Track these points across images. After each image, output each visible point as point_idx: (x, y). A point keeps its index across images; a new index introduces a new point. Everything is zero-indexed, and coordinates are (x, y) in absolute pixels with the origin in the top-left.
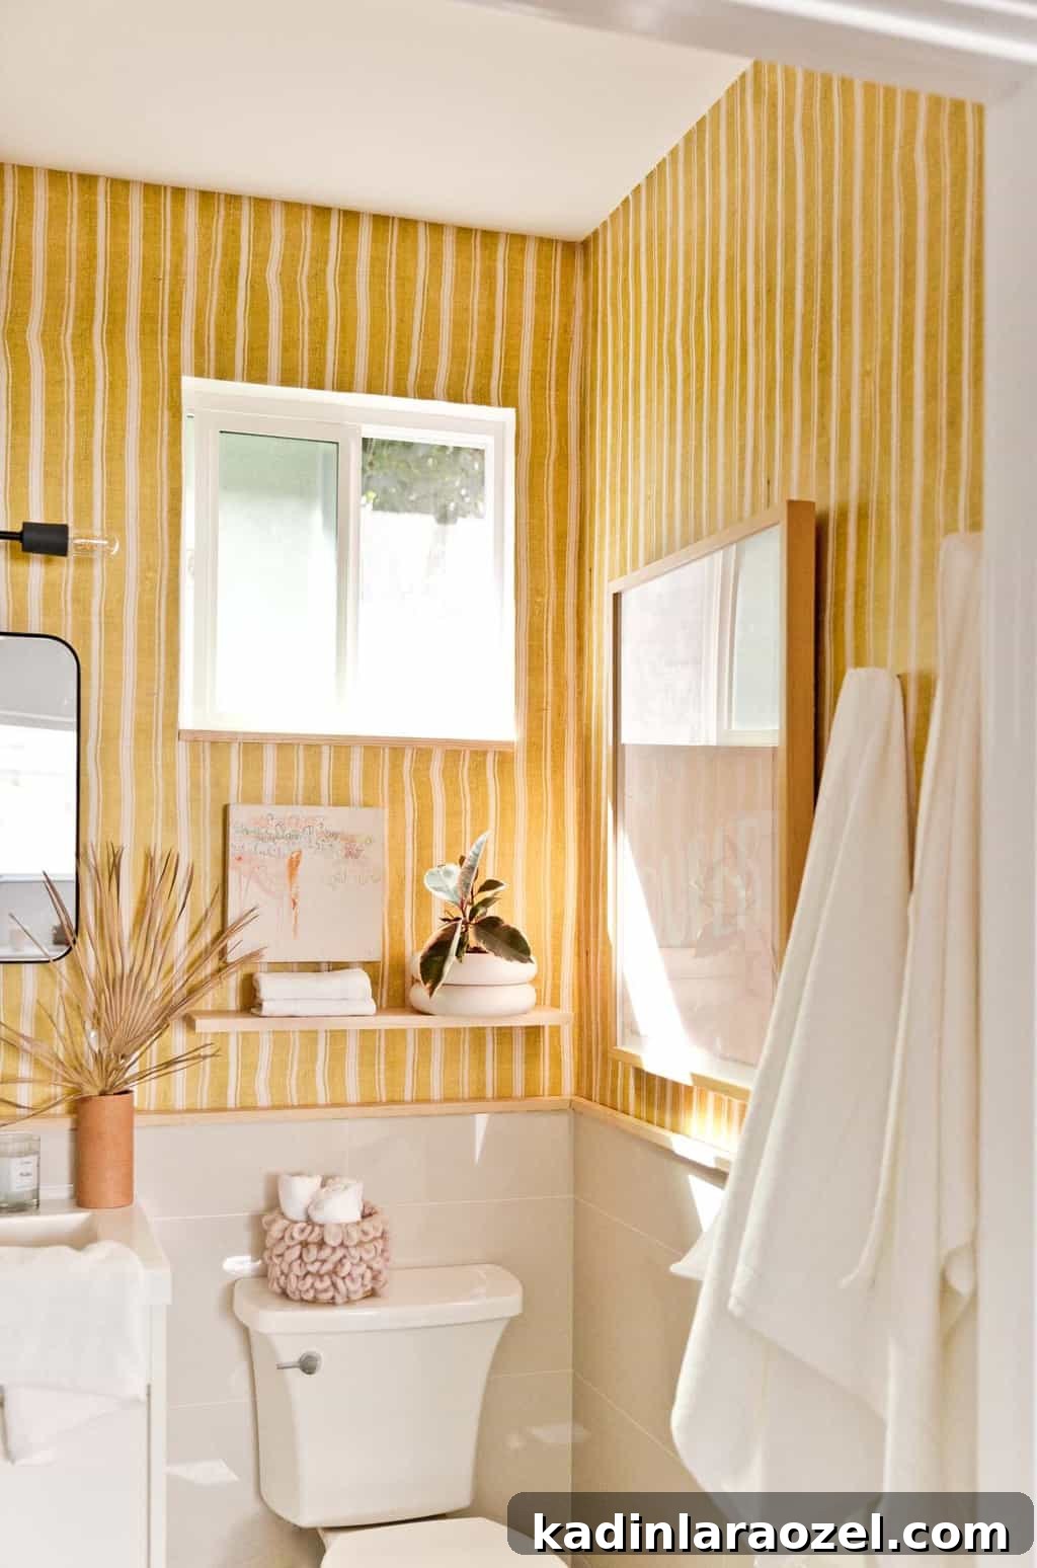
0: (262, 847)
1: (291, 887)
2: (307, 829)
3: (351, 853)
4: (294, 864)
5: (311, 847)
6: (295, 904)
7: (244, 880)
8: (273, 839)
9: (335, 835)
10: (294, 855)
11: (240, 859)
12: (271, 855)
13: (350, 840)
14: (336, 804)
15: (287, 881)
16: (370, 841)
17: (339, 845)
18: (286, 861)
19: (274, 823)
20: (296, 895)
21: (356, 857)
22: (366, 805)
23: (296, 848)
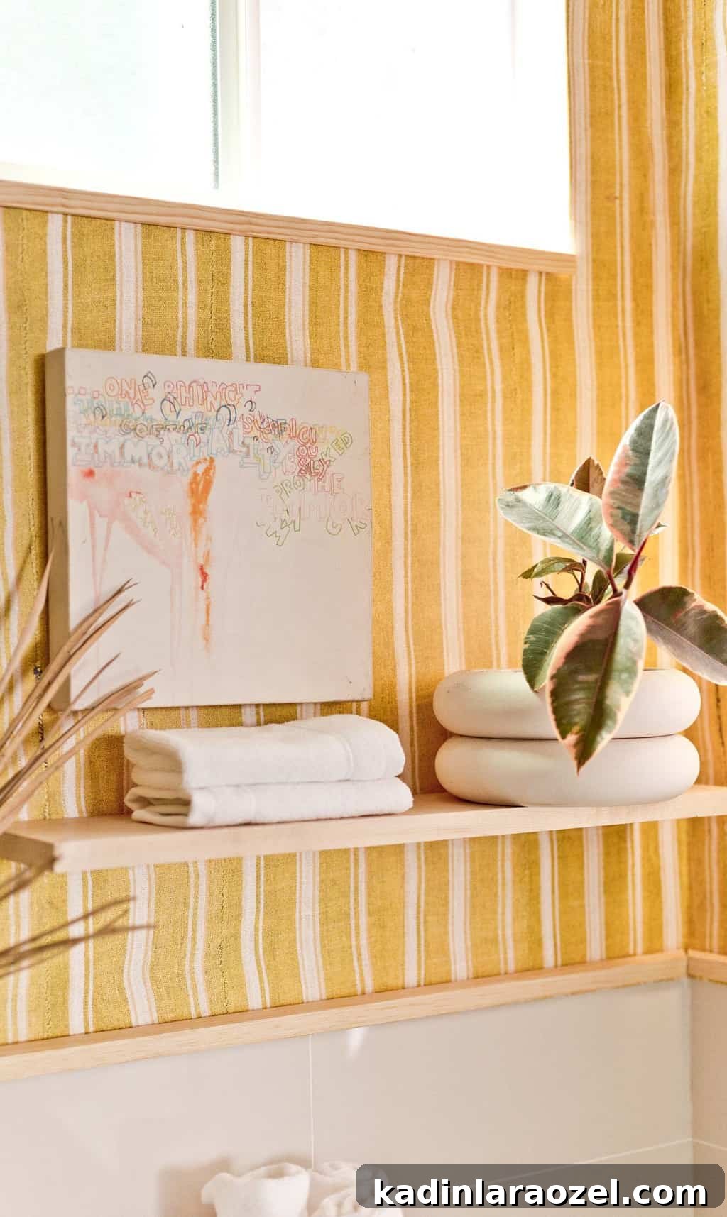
0: (136, 448)
1: (196, 540)
2: (224, 411)
3: (309, 469)
4: (200, 489)
5: (231, 451)
6: (205, 576)
7: (101, 523)
8: (159, 430)
9: (277, 427)
10: (201, 469)
11: (90, 474)
12: (151, 465)
13: (307, 438)
14: (261, 359)
15: (188, 522)
16: (345, 442)
17: (286, 448)
18: (187, 479)
19: (157, 394)
20: (207, 555)
21: (320, 475)
22: (315, 364)
23: (204, 452)
